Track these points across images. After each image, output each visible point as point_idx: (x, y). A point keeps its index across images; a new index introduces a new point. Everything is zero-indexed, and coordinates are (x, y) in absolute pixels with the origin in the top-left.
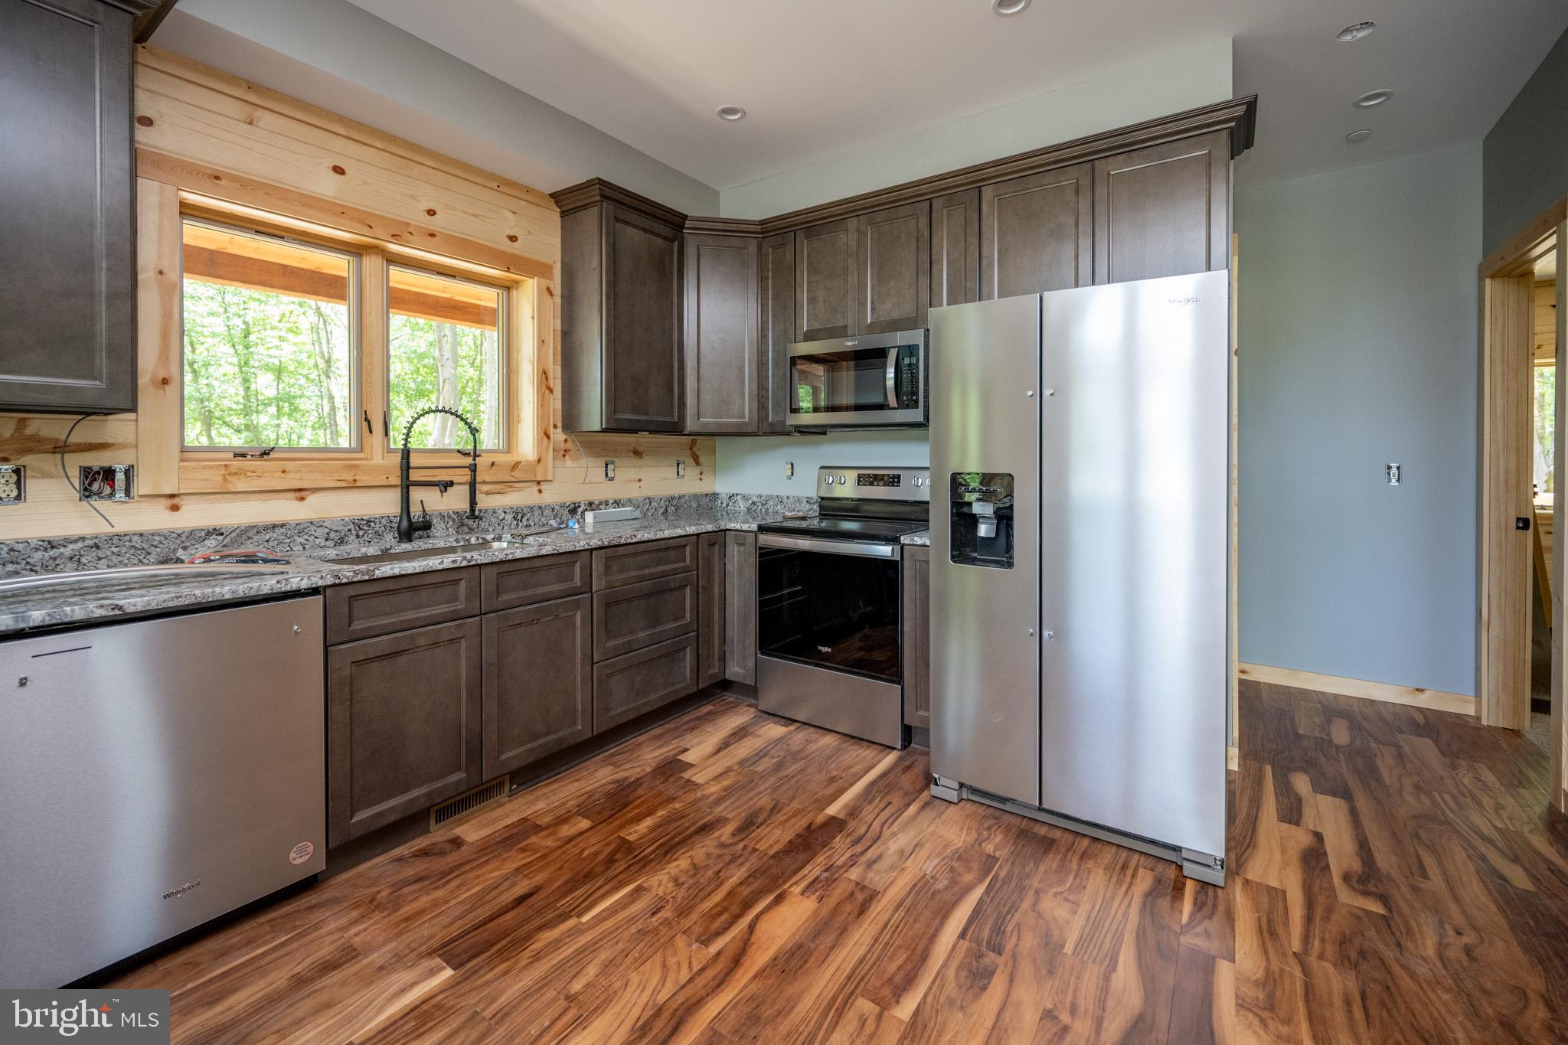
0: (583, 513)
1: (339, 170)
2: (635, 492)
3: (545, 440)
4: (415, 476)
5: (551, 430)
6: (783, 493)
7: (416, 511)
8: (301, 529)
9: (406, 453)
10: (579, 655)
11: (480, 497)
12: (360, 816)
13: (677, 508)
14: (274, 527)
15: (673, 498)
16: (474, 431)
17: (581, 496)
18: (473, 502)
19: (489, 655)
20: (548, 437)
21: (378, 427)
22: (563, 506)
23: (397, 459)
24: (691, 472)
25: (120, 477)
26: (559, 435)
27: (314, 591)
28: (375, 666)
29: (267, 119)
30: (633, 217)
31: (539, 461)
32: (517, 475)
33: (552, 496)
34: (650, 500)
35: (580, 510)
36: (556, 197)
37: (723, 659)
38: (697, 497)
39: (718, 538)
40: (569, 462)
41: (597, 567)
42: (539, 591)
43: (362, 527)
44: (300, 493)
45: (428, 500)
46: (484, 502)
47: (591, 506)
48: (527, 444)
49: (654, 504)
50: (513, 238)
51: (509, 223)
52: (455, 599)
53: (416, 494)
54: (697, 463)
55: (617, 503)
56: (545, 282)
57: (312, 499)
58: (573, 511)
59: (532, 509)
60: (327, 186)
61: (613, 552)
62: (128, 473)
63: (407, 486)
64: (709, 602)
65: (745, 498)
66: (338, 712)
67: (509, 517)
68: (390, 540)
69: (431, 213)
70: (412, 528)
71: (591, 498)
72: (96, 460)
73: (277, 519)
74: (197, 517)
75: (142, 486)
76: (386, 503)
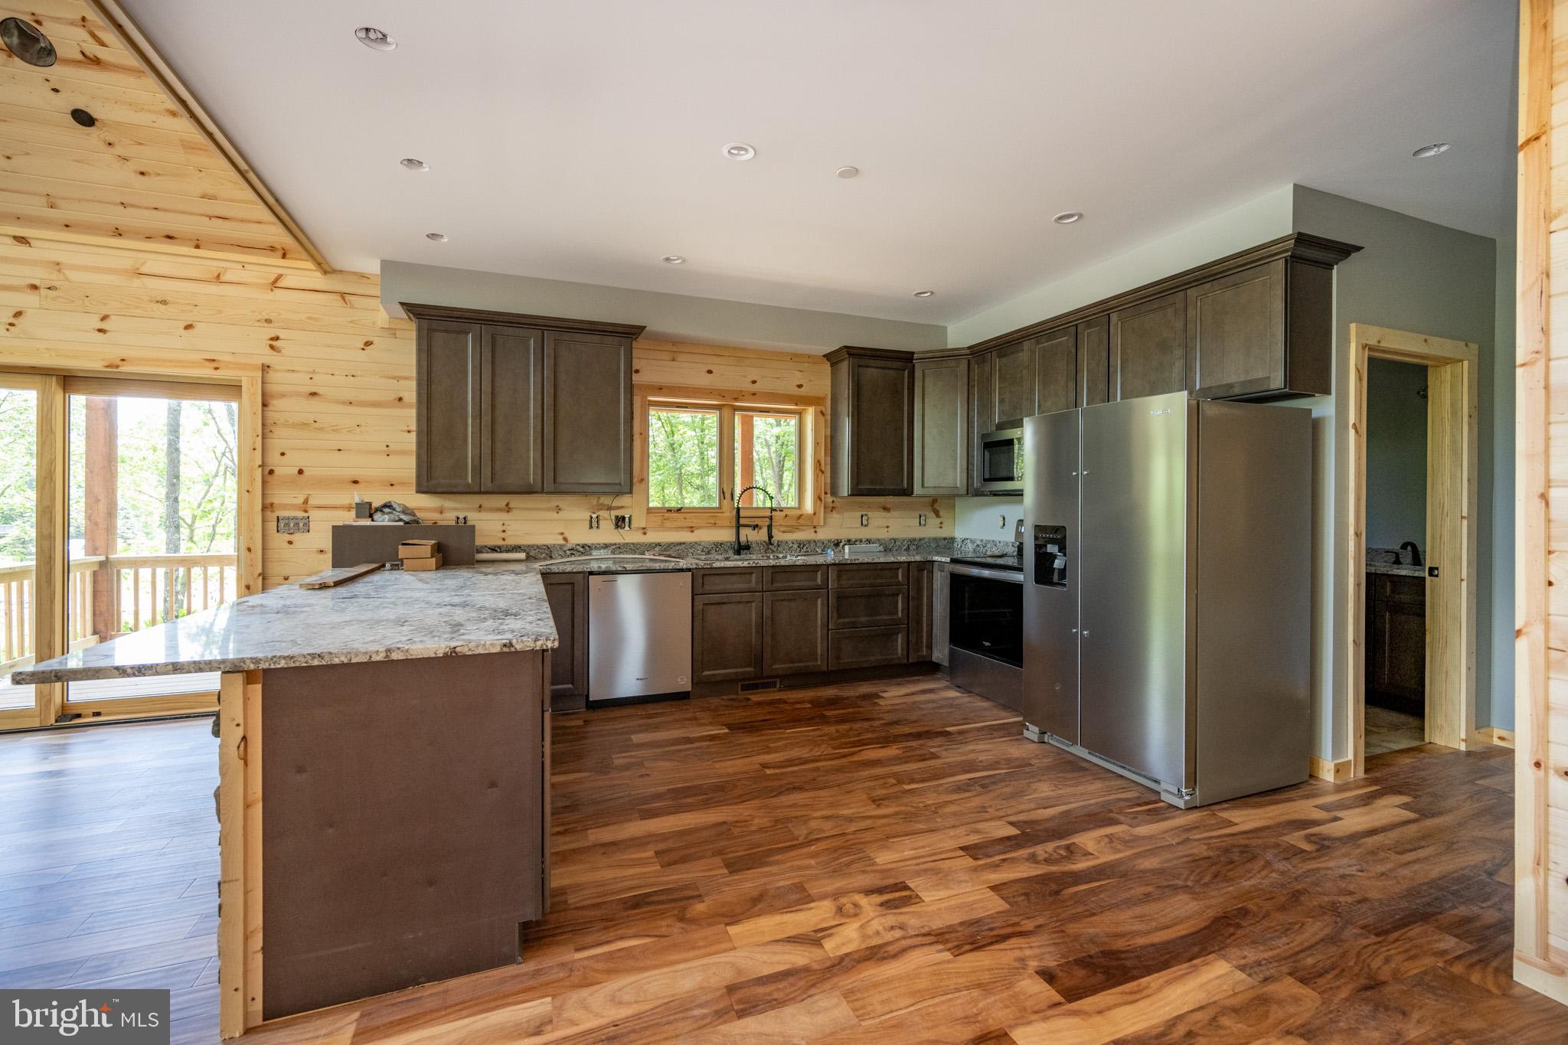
0: (843, 546)
1: (710, 372)
2: (883, 534)
3: (819, 502)
4: (742, 521)
5: (824, 496)
6: (997, 539)
7: (743, 539)
8: (692, 546)
9: (738, 509)
10: (819, 623)
11: (775, 532)
12: (705, 673)
13: (918, 547)
14: (681, 544)
15: (914, 540)
16: (774, 499)
17: (843, 535)
18: (770, 537)
19: (767, 612)
20: (821, 500)
21: (728, 495)
22: (830, 541)
23: (735, 512)
24: (933, 521)
25: (627, 520)
26: (829, 499)
27: (689, 570)
28: (713, 607)
29: (681, 357)
30: (872, 362)
31: (815, 514)
32: (799, 520)
33: (824, 534)
34: (895, 540)
35: (841, 544)
36: (828, 356)
37: (930, 647)
38: (936, 540)
39: (927, 566)
40: (835, 515)
41: (832, 575)
42: (796, 584)
43: (718, 546)
44: (692, 529)
45: (747, 535)
46: (778, 536)
47: (849, 542)
48: (809, 506)
49: (898, 543)
50: (800, 386)
51: (798, 378)
52: (750, 582)
53: (743, 532)
54: (938, 515)
55: (869, 541)
56: (820, 408)
57: (697, 532)
58: (837, 544)
59: (809, 542)
60: (704, 381)
61: (842, 568)
62: (630, 518)
63: (738, 526)
64: (919, 608)
65: (972, 542)
66: (697, 624)
67: (795, 546)
68: (731, 553)
69: (754, 382)
70: (741, 548)
71: (850, 537)
72: (619, 513)
73: (682, 540)
74: (652, 537)
75: (634, 524)
76: (726, 535)
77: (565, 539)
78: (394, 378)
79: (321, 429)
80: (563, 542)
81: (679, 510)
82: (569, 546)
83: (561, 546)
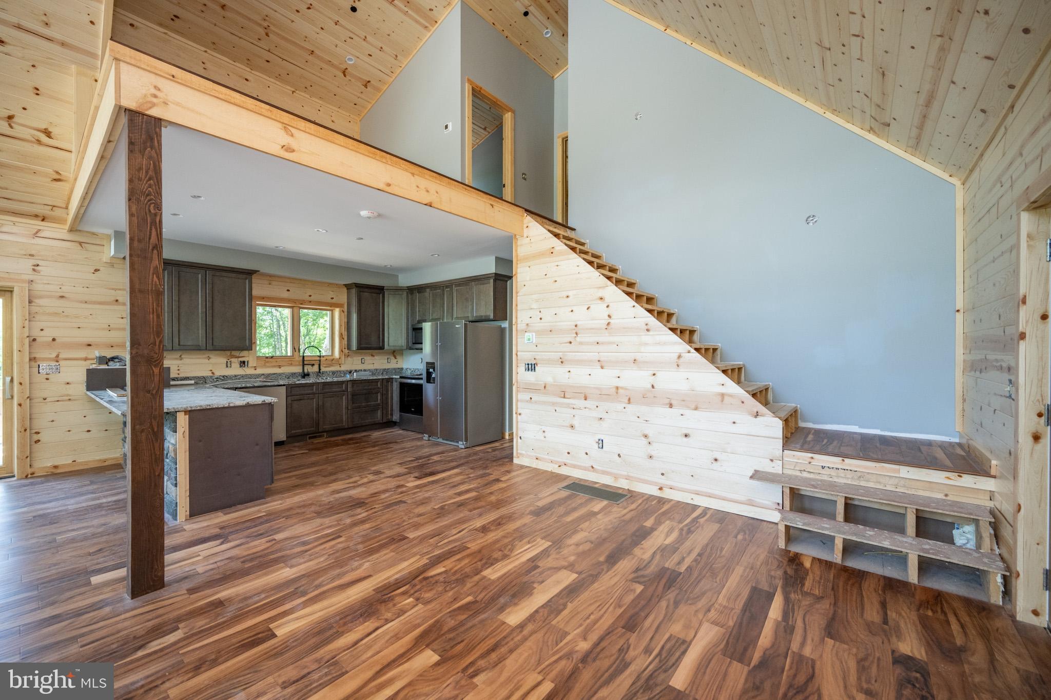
0: (354, 373)
1: (288, 290)
2: (371, 367)
3: (341, 352)
4: (305, 362)
5: (344, 350)
7: (306, 371)
8: (280, 374)
9: (304, 357)
10: (344, 407)
11: (321, 367)
12: (293, 432)
13: (387, 372)
14: (274, 374)
15: (385, 369)
16: (320, 351)
17: (353, 368)
18: (320, 369)
19: (321, 403)
21: (297, 350)
22: (347, 371)
23: (301, 358)
24: (393, 360)
25: (246, 363)
26: (346, 351)
27: (284, 385)
28: (296, 402)
29: (274, 283)
30: (366, 290)
31: (340, 358)
32: (332, 361)
33: (344, 368)
34: (377, 370)
35: (352, 372)
36: (346, 285)
37: (392, 415)
38: (395, 369)
39: (390, 380)
40: (349, 359)
41: (349, 386)
42: (334, 390)
43: (293, 375)
44: (280, 367)
45: (308, 369)
46: (323, 369)
47: (356, 371)
48: (337, 354)
50: (332, 298)
51: (331, 294)
52: (313, 390)
53: (306, 367)
54: (396, 358)
55: (365, 370)
56: (342, 309)
57: (282, 368)
58: (350, 372)
59: (337, 371)
60: (285, 295)
61: (354, 382)
62: (248, 362)
63: (304, 365)
64: (387, 398)
65: (410, 369)
66: (288, 410)
67: (331, 373)
68: (300, 378)
69: (310, 296)
70: (305, 375)
72: (242, 359)
73: (275, 372)
74: (259, 371)
75: (250, 365)
76: (299, 369)
77: (213, 373)
78: (113, 289)
79: (67, 316)
80: (212, 375)
81: (272, 357)
82: (216, 377)
83: (211, 377)
